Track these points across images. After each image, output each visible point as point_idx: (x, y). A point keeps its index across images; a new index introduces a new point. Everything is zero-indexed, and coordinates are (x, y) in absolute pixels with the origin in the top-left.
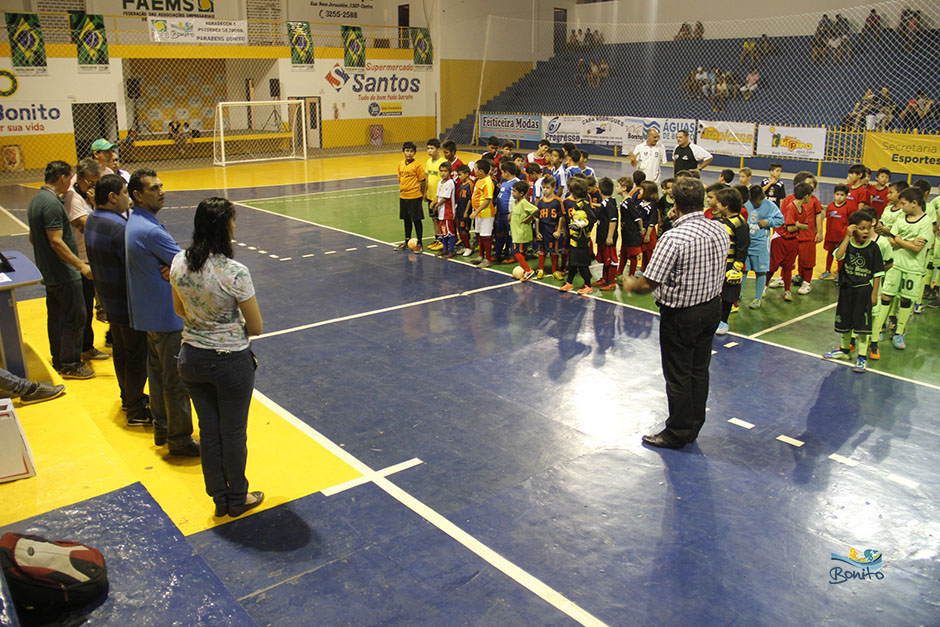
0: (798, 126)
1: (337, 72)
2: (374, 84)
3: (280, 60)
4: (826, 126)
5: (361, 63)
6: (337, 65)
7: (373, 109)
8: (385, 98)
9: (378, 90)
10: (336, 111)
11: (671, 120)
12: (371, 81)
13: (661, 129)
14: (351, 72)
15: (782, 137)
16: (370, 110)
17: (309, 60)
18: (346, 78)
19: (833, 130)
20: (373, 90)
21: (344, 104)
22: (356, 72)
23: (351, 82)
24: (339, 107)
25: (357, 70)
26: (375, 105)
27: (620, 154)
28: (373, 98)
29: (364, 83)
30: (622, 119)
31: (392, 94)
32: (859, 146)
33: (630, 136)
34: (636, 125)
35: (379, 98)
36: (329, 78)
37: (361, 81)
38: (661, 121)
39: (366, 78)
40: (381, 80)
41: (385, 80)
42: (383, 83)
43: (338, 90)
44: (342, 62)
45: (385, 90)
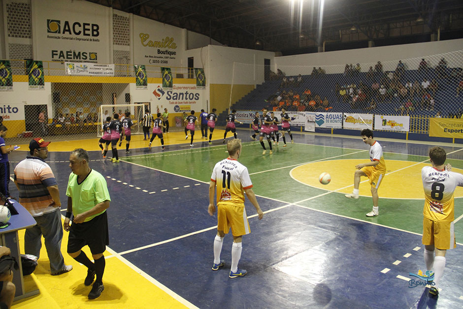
0: (395, 115)
1: (159, 90)
2: (177, 96)
3: (131, 84)
4: (409, 115)
5: (170, 86)
6: (159, 86)
7: (176, 108)
8: (183, 103)
9: (179, 99)
10: (158, 110)
11: (329, 114)
12: (175, 95)
13: (325, 118)
14: (166, 90)
15: (387, 121)
16: (175, 109)
17: (145, 84)
18: (163, 93)
19: (413, 117)
20: (176, 99)
21: (162, 106)
22: (168, 90)
23: (166, 95)
24: (160, 107)
25: (169, 89)
26: (177, 106)
27: (304, 131)
28: (176, 103)
29: (172, 96)
30: (304, 113)
31: (186, 101)
32: (427, 124)
33: (308, 121)
34: (312, 116)
35: (179, 103)
36: (155, 93)
37: (171, 95)
38: (324, 114)
39: (173, 93)
40: (180, 94)
41: (183, 94)
42: (181, 96)
43: (159, 99)
44: (161, 85)
45: (182, 99)
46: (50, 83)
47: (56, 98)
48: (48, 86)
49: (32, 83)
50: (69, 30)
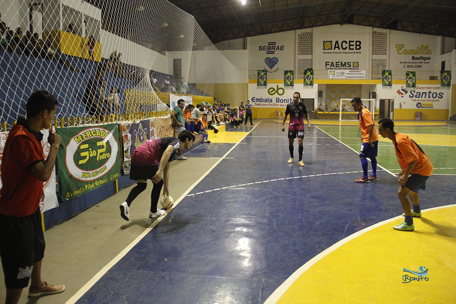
1: (402, 90)
2: (420, 95)
3: (377, 85)
5: (414, 86)
6: (402, 87)
7: (419, 105)
8: (424, 101)
9: (422, 97)
10: (401, 105)
12: (418, 94)
14: (409, 90)
16: (417, 105)
17: (390, 85)
18: (406, 92)
20: (419, 97)
21: (404, 103)
22: (411, 90)
23: (409, 93)
25: (412, 89)
26: (419, 103)
28: (419, 100)
29: (415, 94)
31: (429, 99)
35: (421, 100)
36: (399, 92)
37: (414, 93)
39: (416, 92)
40: (423, 93)
41: (426, 93)
42: (424, 94)
43: (402, 97)
44: (405, 86)
45: (425, 97)
46: (317, 84)
47: (320, 94)
48: (316, 86)
49: (306, 84)
50: (338, 47)
